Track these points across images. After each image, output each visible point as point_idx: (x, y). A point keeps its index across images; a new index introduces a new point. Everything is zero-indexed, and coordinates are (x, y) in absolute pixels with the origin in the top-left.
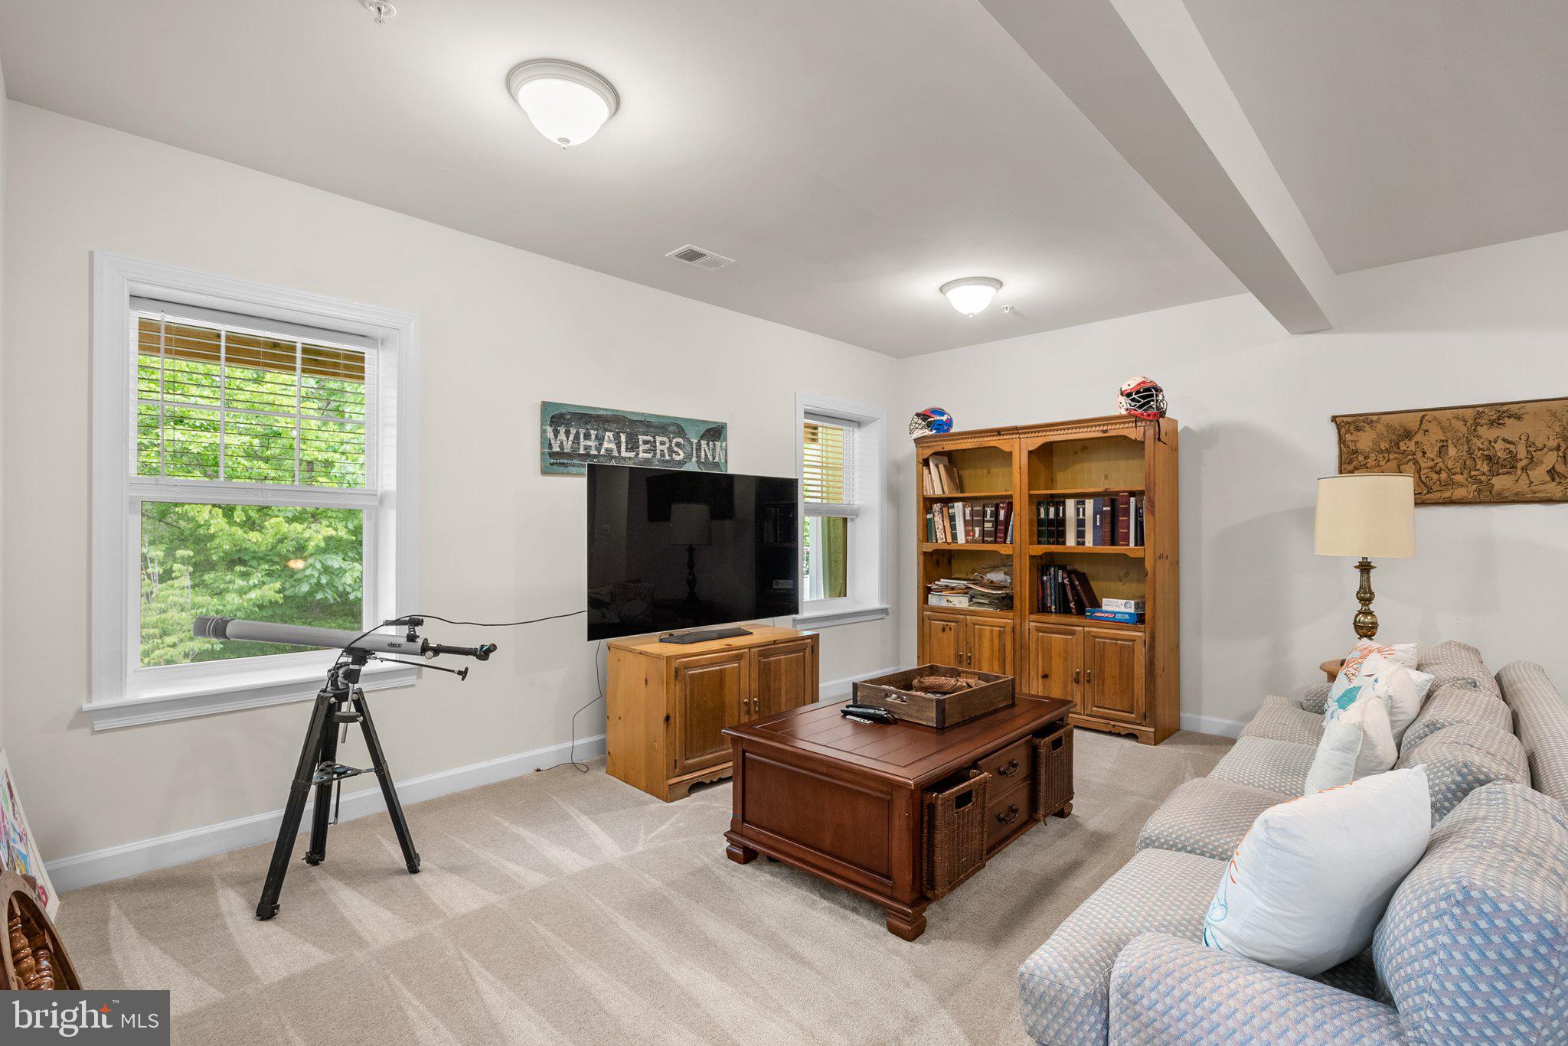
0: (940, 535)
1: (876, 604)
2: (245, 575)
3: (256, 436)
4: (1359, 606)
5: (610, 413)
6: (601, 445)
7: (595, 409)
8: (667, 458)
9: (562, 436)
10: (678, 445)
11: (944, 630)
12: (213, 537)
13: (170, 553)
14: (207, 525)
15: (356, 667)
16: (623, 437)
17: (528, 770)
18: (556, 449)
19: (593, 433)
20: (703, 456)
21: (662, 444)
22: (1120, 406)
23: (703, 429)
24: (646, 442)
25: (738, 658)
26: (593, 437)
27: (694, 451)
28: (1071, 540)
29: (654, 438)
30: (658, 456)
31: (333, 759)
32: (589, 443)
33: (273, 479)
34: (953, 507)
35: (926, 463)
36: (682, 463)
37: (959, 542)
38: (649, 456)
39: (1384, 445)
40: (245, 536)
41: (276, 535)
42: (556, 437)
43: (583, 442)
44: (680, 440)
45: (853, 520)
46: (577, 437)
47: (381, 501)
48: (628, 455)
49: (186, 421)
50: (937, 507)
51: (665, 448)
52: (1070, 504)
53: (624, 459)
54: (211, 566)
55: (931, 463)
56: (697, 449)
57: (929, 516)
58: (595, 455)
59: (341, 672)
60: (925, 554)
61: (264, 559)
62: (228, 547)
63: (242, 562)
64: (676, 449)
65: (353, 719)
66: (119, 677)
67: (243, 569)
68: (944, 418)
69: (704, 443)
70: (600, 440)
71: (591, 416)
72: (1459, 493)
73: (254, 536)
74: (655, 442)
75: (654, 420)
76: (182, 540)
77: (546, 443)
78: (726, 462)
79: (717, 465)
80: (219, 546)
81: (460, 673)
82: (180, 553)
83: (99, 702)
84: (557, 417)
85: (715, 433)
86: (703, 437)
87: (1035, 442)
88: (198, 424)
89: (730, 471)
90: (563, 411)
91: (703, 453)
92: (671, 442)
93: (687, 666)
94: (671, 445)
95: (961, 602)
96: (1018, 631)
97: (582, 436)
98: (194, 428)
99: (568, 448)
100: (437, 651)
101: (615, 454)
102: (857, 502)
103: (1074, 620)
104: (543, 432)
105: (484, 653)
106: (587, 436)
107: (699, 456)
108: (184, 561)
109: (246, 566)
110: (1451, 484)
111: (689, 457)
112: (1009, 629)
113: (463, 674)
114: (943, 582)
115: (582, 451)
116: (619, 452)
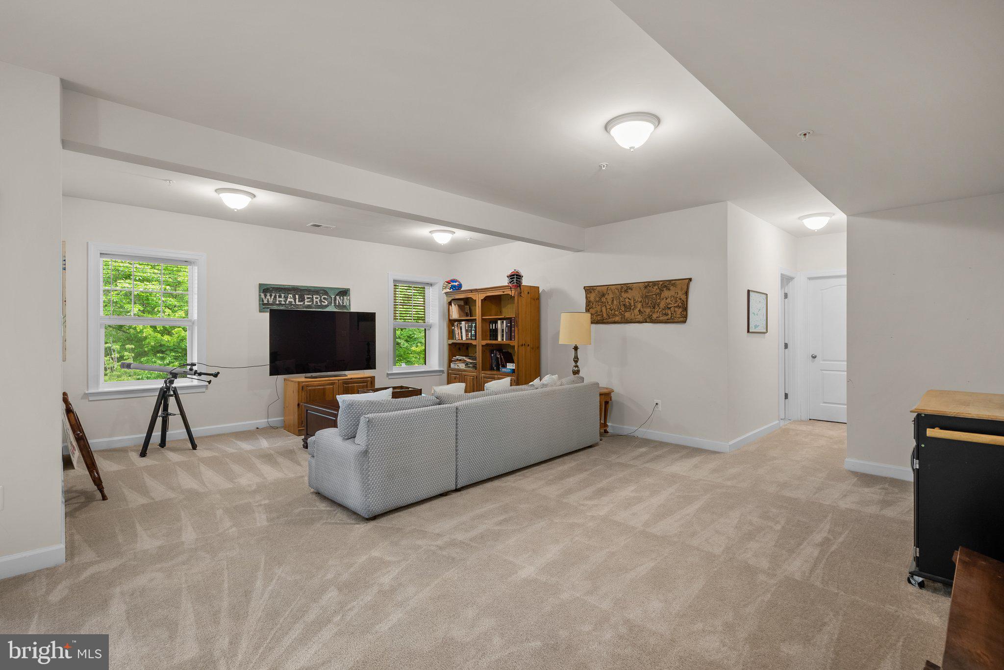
0: (457, 336)
1: (437, 368)
2: (163, 359)
3: (168, 285)
4: (574, 364)
5: (290, 287)
6: (286, 300)
7: (283, 285)
8: (319, 304)
9: (268, 297)
10: (324, 298)
11: (455, 378)
12: (146, 338)
13: (123, 348)
14: (141, 331)
15: (173, 379)
16: (297, 296)
17: (254, 428)
18: (266, 302)
19: (283, 295)
20: (337, 303)
21: (316, 299)
22: (505, 282)
23: (337, 292)
24: (308, 298)
25: (333, 384)
26: (283, 297)
27: (333, 301)
28: (499, 339)
29: (312, 296)
30: (315, 303)
31: (167, 411)
32: (281, 299)
33: (179, 307)
34: (461, 324)
35: (450, 304)
36: (326, 306)
37: (463, 339)
38: (310, 303)
39: (597, 299)
40: (162, 338)
41: (178, 337)
42: (265, 297)
43: (278, 299)
44: (326, 297)
45: (429, 329)
46: (275, 297)
47: (193, 323)
48: (300, 303)
49: (131, 277)
50: (456, 324)
51: (318, 300)
52: (499, 322)
53: (298, 305)
54: (145, 354)
55: (452, 304)
56: (334, 300)
57: (453, 328)
58: (284, 304)
59: (168, 381)
60: (449, 345)
61: (172, 350)
62: (153, 344)
63: (163, 352)
64: (323, 300)
65: (172, 396)
66: (97, 383)
67: (161, 355)
68: (456, 284)
69: (338, 297)
70: (286, 298)
71: (282, 288)
72: (617, 319)
73: (166, 338)
74: (313, 298)
75: (312, 289)
76: (130, 340)
77: (261, 300)
78: (350, 305)
79: (345, 307)
80: (149, 343)
81: (208, 382)
82: (128, 346)
83: (91, 391)
84: (265, 289)
85: (344, 293)
86: (337, 295)
87: (482, 296)
88: (137, 279)
89: (352, 310)
90: (269, 287)
91: (337, 301)
92: (321, 297)
93: (307, 386)
94: (321, 299)
95: (462, 366)
96: (478, 378)
97: (277, 297)
98: (135, 280)
99: (271, 301)
100: (200, 374)
101: (294, 303)
102: (431, 321)
103: (495, 372)
104: (260, 295)
105: (216, 375)
106: (280, 297)
107: (335, 303)
108: (132, 350)
109: (163, 354)
110: (615, 315)
111: (330, 303)
112: (475, 377)
113: (210, 382)
114: (457, 357)
115: (277, 303)
116: (295, 302)
